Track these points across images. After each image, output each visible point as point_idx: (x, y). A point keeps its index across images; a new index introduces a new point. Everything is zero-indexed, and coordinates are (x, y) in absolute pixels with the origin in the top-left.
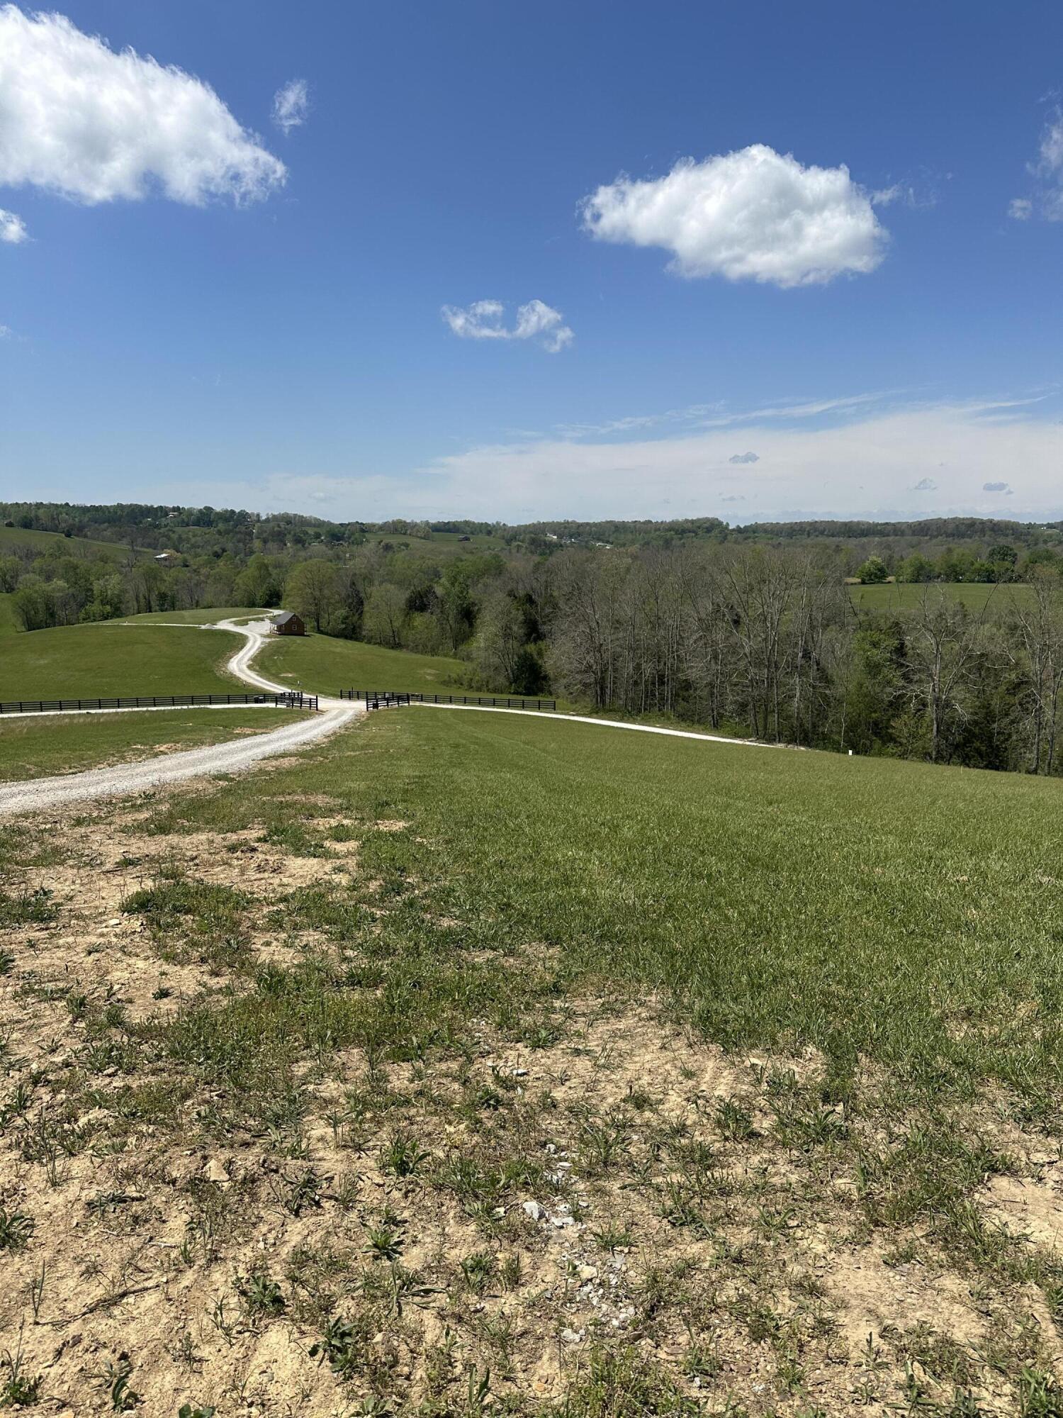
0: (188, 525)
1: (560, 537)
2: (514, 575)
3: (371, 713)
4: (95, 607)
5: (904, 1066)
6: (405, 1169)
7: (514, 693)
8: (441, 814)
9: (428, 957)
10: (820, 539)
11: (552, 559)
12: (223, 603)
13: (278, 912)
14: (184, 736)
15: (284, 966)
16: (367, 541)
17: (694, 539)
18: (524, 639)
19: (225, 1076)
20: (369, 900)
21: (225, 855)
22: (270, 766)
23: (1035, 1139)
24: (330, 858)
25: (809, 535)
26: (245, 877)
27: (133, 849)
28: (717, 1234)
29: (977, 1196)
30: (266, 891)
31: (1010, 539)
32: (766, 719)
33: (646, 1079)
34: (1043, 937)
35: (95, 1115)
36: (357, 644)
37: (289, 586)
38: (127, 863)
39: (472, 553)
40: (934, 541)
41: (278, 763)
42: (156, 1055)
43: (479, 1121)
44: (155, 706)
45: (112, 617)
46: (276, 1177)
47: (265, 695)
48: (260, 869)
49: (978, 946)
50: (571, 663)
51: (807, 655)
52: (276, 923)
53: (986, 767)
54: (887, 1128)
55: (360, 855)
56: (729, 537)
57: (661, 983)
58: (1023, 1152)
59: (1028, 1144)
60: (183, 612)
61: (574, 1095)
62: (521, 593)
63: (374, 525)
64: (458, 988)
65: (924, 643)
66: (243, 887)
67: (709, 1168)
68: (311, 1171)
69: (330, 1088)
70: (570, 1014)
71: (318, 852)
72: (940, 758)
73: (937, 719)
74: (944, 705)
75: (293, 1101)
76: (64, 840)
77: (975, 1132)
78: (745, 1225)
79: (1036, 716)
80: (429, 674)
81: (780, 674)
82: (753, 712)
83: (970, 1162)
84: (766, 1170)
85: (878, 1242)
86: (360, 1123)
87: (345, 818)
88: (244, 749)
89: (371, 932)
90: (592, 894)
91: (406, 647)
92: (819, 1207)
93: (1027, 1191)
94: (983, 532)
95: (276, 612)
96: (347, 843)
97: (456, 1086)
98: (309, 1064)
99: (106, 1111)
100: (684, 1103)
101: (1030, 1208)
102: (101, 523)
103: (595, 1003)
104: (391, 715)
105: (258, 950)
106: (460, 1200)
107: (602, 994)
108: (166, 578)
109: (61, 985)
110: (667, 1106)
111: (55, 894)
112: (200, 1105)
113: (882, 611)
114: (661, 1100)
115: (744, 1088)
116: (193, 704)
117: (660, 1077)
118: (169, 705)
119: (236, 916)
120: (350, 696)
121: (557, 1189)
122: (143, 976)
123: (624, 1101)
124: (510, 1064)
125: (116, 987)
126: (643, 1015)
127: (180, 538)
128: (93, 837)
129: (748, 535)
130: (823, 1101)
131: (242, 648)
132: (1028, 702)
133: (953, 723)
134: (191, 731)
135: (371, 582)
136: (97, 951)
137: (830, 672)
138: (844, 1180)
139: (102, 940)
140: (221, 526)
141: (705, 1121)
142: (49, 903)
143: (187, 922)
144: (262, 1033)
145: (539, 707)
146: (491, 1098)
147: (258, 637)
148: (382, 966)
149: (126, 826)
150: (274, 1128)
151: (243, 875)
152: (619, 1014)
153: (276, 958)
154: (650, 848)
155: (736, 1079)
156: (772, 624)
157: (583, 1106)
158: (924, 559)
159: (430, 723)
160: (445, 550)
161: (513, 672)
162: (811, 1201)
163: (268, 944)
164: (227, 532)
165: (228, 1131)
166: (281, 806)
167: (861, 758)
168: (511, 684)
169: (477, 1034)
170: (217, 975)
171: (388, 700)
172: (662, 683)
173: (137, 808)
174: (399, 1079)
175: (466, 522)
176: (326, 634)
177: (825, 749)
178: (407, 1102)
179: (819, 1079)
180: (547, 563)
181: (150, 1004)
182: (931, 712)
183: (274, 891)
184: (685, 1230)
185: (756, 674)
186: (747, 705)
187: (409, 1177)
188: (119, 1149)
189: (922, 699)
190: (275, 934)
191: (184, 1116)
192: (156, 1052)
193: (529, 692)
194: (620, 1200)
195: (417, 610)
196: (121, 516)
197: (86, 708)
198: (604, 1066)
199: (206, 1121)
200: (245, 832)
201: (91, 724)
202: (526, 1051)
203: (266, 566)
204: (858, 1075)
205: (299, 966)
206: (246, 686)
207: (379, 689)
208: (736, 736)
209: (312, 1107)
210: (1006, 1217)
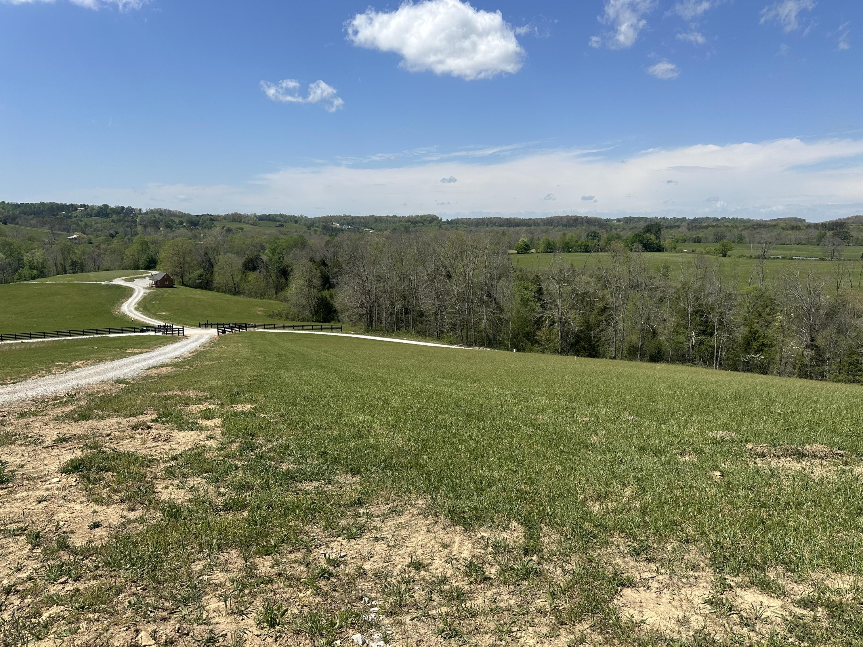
0: (91, 216)
1: (342, 225)
2: (313, 249)
3: (221, 337)
4: (25, 271)
5: (568, 529)
6: (274, 623)
7: (315, 322)
8: (276, 398)
9: (276, 489)
10: (494, 228)
11: (337, 238)
12: (117, 267)
13: (171, 467)
14: (92, 356)
15: (179, 501)
16: (215, 226)
17: (422, 227)
18: (321, 287)
19: (145, 576)
20: (233, 456)
21: (130, 432)
22: (154, 373)
23: (642, 565)
24: (203, 430)
25: (487, 226)
26: (145, 446)
27: (64, 431)
28: (471, 641)
29: (615, 601)
30: (161, 453)
31: (597, 227)
32: (467, 333)
33: (420, 552)
34: (634, 450)
35: (54, 610)
36: (210, 293)
37: (162, 256)
38: (61, 440)
39: (286, 234)
40: (556, 229)
41: (159, 371)
42: (95, 566)
43: (319, 588)
44: (70, 336)
45: (38, 278)
46: (187, 638)
47: (147, 327)
48: (155, 439)
49: (599, 458)
50: (351, 302)
51: (489, 295)
52: (170, 474)
53: (588, 356)
54: (562, 567)
55: (223, 427)
56: (443, 226)
57: (423, 493)
58: (637, 573)
59: (639, 568)
60: (89, 274)
61: (377, 566)
62: (318, 259)
63: (219, 216)
64: (298, 507)
65: (552, 287)
66: (145, 452)
67: (463, 601)
68: (211, 631)
69: (218, 577)
70: (370, 516)
71: (194, 427)
72: (563, 352)
73: (560, 330)
74: (564, 322)
75: (195, 587)
76: (13, 428)
77: (610, 564)
78: (486, 633)
79: (614, 327)
80: (260, 311)
81: (474, 307)
82: (460, 329)
83: (610, 581)
84: (496, 599)
85: (564, 634)
86: (241, 597)
87: (210, 404)
88: (136, 362)
89: (236, 476)
90: (377, 442)
91: (244, 293)
92: (528, 617)
93: (641, 595)
94: (582, 224)
95: (154, 272)
96: (213, 420)
97: (302, 567)
98: (203, 563)
99: (62, 607)
100: (444, 564)
101: (644, 604)
102: (28, 215)
103: (385, 508)
104: (234, 337)
105: (160, 492)
106: (312, 639)
107: (388, 502)
108: (76, 251)
109: (21, 525)
110: (434, 567)
111: (9, 464)
112: (130, 596)
113: (529, 269)
114: (430, 563)
115: (479, 551)
116: (97, 334)
117: (428, 550)
118: (81, 335)
119: (143, 471)
120: (206, 326)
121: (372, 625)
122: (80, 514)
123: (407, 566)
124: (335, 551)
125: (61, 524)
126: (415, 513)
127: (86, 225)
128: (34, 424)
129: (453, 225)
130: (525, 555)
131: (130, 296)
132: (609, 319)
133: (569, 332)
134: (97, 352)
135: (218, 253)
136: (44, 501)
137: (501, 304)
138: (541, 600)
139: (47, 493)
140: (115, 217)
141: (457, 573)
142: (6, 470)
143: (108, 477)
144: (169, 545)
145: (332, 329)
146: (325, 573)
147: (141, 289)
148: (246, 497)
149: (57, 416)
150: (183, 607)
151: (144, 444)
152: (400, 514)
153: (172, 496)
154: (409, 412)
155: (473, 546)
156: (469, 277)
157: (383, 572)
158: (551, 239)
159: (262, 342)
160: (268, 232)
161: (314, 308)
162: (524, 614)
163: (166, 488)
164: (119, 221)
165: (151, 612)
166: (165, 398)
167: (521, 353)
168: (313, 316)
169: (312, 534)
170: (133, 510)
171: (232, 328)
172: (407, 313)
173: (65, 404)
174: (264, 567)
175: (281, 215)
176: (189, 286)
177: (501, 349)
178: (271, 581)
179: (521, 542)
180: (334, 241)
181: (87, 533)
182: (557, 326)
183: (166, 453)
184: (452, 641)
185: (461, 307)
186: (456, 325)
187: (277, 628)
188: (74, 632)
189: (552, 319)
190: (170, 481)
191: (119, 605)
192: (94, 564)
193: (325, 320)
194: (411, 627)
195: (250, 270)
196: (43, 211)
197: (20, 339)
198: (393, 546)
199: (135, 607)
200: (142, 416)
201: (24, 349)
202: (344, 542)
203: (146, 243)
204: (542, 537)
205: (189, 501)
206: (134, 321)
207: (226, 321)
208: (451, 343)
209: (207, 590)
210: (632, 611)
